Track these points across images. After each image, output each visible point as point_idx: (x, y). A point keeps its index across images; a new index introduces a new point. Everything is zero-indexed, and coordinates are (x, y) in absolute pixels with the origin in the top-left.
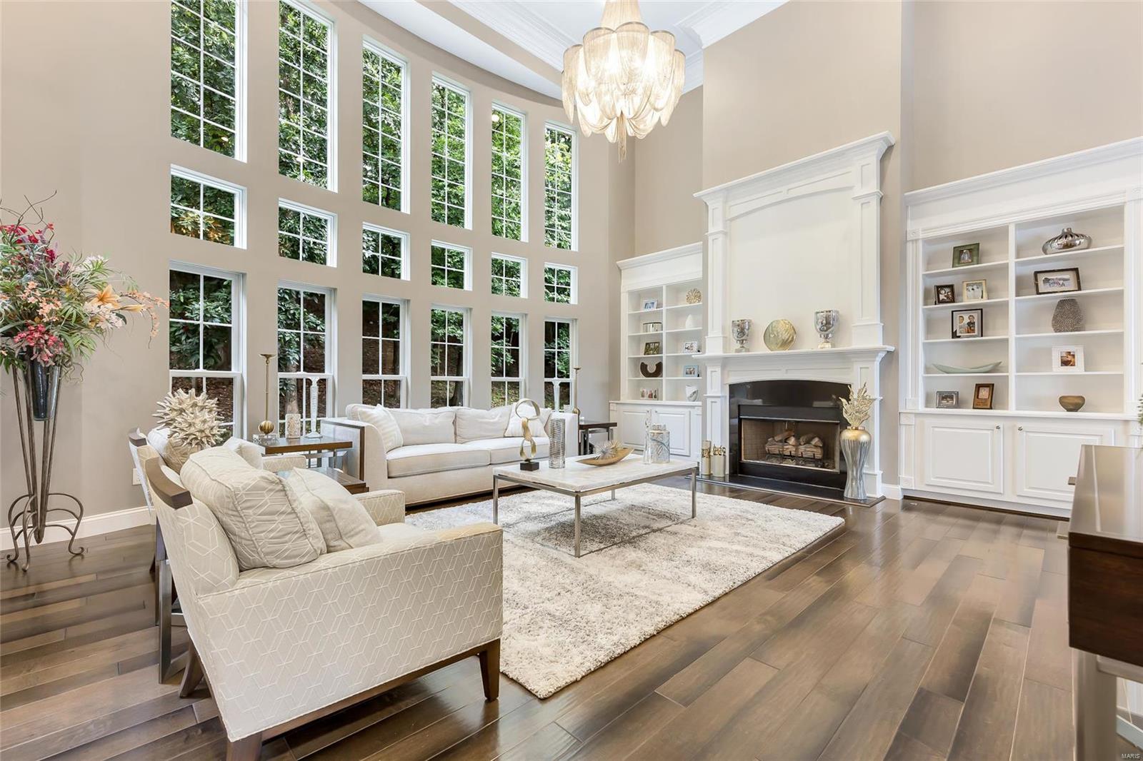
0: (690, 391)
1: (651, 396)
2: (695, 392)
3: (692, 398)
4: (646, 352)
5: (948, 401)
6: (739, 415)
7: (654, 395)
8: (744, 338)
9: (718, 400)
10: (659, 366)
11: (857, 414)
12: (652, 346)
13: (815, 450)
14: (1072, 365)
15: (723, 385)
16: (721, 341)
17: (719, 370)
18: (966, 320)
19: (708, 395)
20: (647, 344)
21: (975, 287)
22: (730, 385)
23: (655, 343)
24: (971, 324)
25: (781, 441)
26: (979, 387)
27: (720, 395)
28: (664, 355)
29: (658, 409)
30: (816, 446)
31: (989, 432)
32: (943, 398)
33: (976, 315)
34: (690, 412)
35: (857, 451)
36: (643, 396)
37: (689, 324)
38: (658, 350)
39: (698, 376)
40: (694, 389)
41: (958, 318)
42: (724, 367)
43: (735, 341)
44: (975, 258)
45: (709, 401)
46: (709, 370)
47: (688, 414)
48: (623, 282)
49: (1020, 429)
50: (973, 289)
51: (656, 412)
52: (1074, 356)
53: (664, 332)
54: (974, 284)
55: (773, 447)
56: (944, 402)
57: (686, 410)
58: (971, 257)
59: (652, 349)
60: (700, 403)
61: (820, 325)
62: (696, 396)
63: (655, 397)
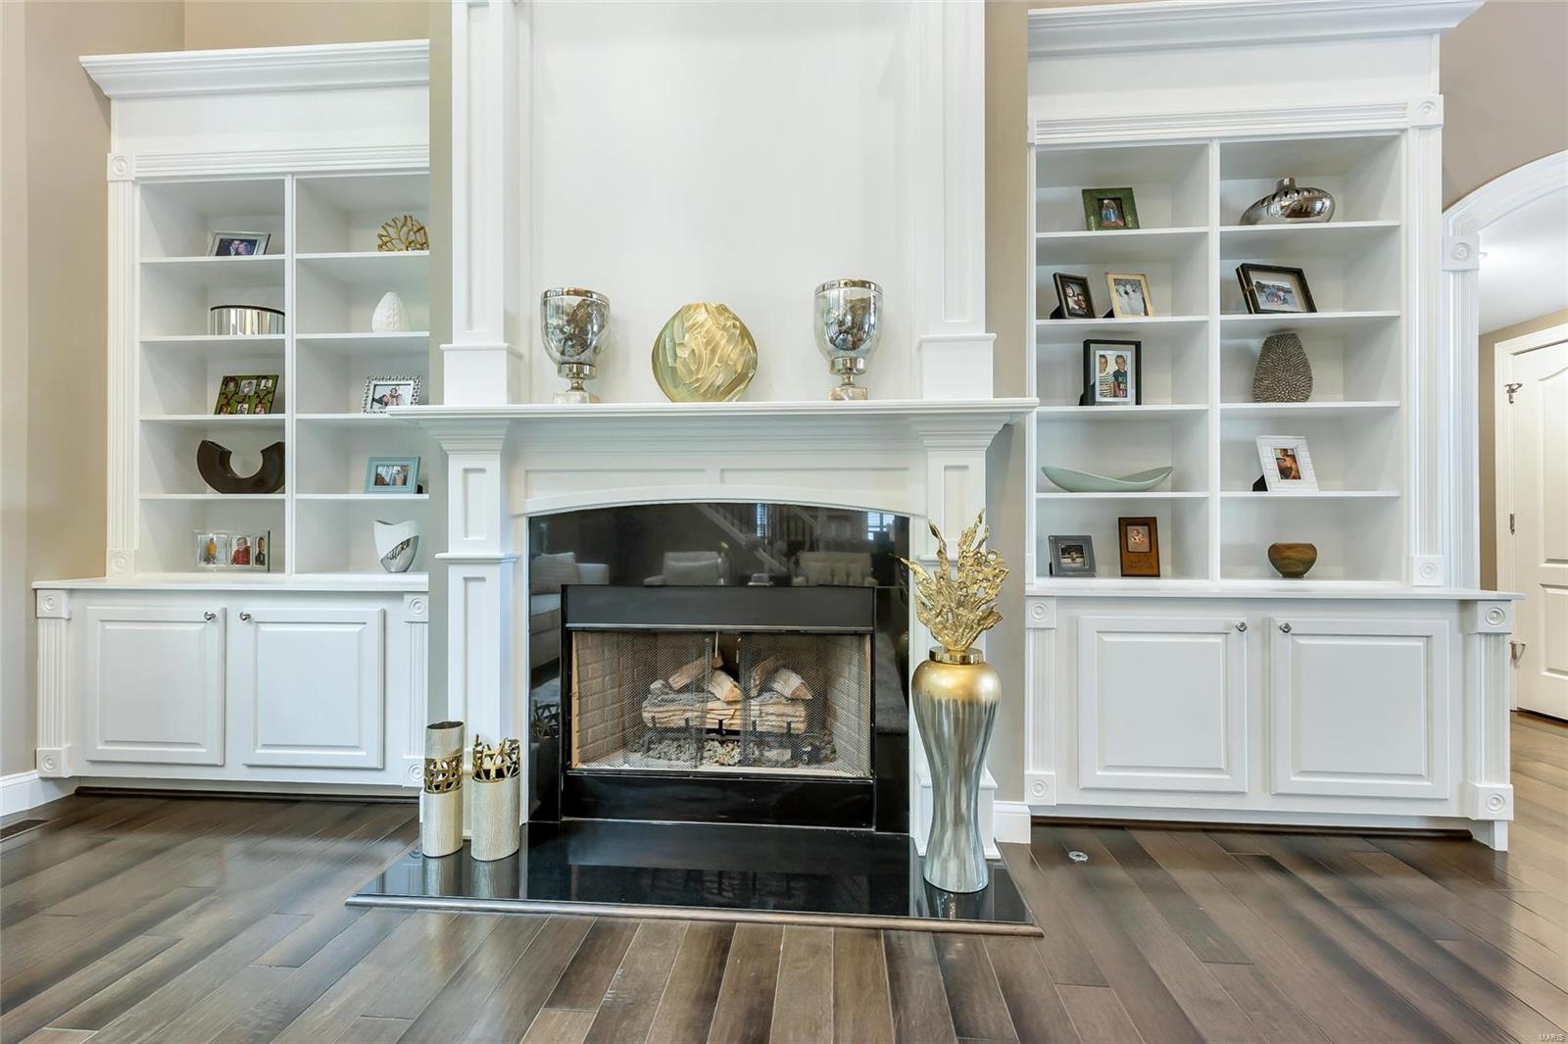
0: (387, 538)
1: (242, 558)
2: (407, 543)
3: (399, 561)
4: (226, 404)
5: (1073, 560)
6: (564, 620)
7: (254, 552)
8: (583, 357)
9: (492, 573)
10: (275, 455)
11: (961, 611)
12: (247, 389)
13: (789, 710)
14: (1294, 478)
15: (508, 517)
16: (500, 365)
17: (493, 465)
18: (1112, 367)
19: (452, 553)
20: (227, 381)
21: (1129, 288)
22: (530, 518)
23: (259, 378)
24: (1119, 375)
25: (685, 689)
26: (1125, 524)
27: (496, 553)
28: (291, 417)
29: (252, 607)
30: (793, 700)
31: (1219, 640)
32: (1066, 551)
33: (1129, 354)
34: (384, 614)
35: (978, 734)
36: (209, 557)
37: (384, 321)
38: (270, 399)
39: (420, 490)
40: (402, 532)
41: (1097, 358)
42: (511, 457)
43: (555, 367)
44: (1129, 218)
45: (455, 575)
46: (456, 466)
47: (375, 625)
48: (117, 144)
49: (1286, 629)
50: (1126, 293)
51: (247, 617)
52: (1293, 457)
53: (291, 337)
54: (1127, 282)
55: (665, 709)
56: (1066, 561)
57: (373, 608)
58: (1122, 215)
59: (245, 399)
60: (419, 580)
61: (835, 328)
62: (409, 555)
63: (260, 560)
